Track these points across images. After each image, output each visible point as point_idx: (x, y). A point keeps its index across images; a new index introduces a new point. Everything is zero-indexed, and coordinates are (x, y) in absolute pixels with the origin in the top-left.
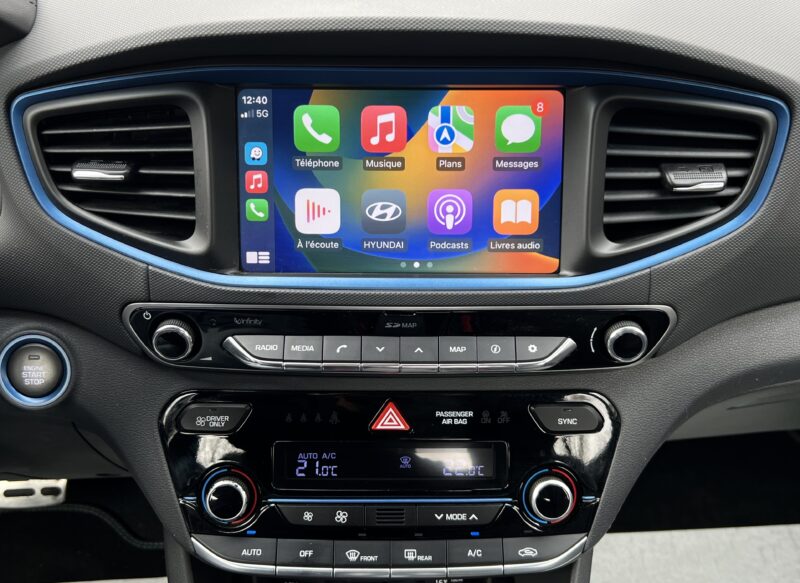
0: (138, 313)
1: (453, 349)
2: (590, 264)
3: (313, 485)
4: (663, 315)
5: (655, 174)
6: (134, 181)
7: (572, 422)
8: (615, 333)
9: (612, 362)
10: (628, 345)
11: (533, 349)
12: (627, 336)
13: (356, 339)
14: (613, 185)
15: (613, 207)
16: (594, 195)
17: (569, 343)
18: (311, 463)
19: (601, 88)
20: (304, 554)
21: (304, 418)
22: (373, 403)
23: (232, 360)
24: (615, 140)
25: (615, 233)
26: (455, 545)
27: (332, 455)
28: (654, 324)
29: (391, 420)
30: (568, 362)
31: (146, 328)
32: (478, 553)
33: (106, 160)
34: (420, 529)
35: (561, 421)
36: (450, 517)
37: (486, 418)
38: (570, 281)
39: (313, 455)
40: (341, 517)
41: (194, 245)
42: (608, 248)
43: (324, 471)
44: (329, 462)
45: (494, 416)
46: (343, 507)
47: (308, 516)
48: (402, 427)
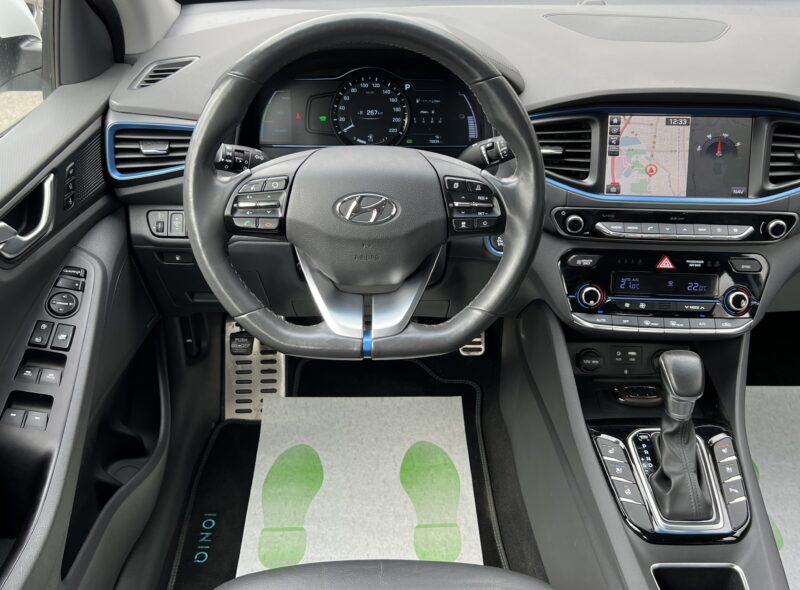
0: (559, 212)
1: (700, 230)
2: (764, 193)
3: (627, 292)
4: (793, 218)
5: (792, 155)
6: (565, 155)
7: (748, 267)
8: (772, 225)
9: (771, 238)
10: (778, 230)
11: (736, 230)
12: (777, 226)
13: (656, 224)
14: (774, 159)
15: (773, 169)
16: (766, 164)
17: (751, 229)
18: (627, 282)
19: (770, 117)
20: (625, 321)
21: (626, 261)
22: (659, 256)
23: (599, 234)
24: (776, 139)
25: (774, 180)
26: (693, 321)
27: (637, 280)
28: (790, 220)
29: (666, 264)
30: (750, 237)
31: (562, 220)
32: (704, 324)
33: (551, 145)
34: (677, 312)
35: (743, 267)
36: (692, 307)
37: (709, 264)
38: (752, 201)
39: (629, 279)
40: (642, 306)
41: (589, 181)
42: (771, 187)
43: (633, 287)
44: (636, 283)
45: (713, 263)
46: (643, 301)
47: (627, 305)
48: (671, 267)
